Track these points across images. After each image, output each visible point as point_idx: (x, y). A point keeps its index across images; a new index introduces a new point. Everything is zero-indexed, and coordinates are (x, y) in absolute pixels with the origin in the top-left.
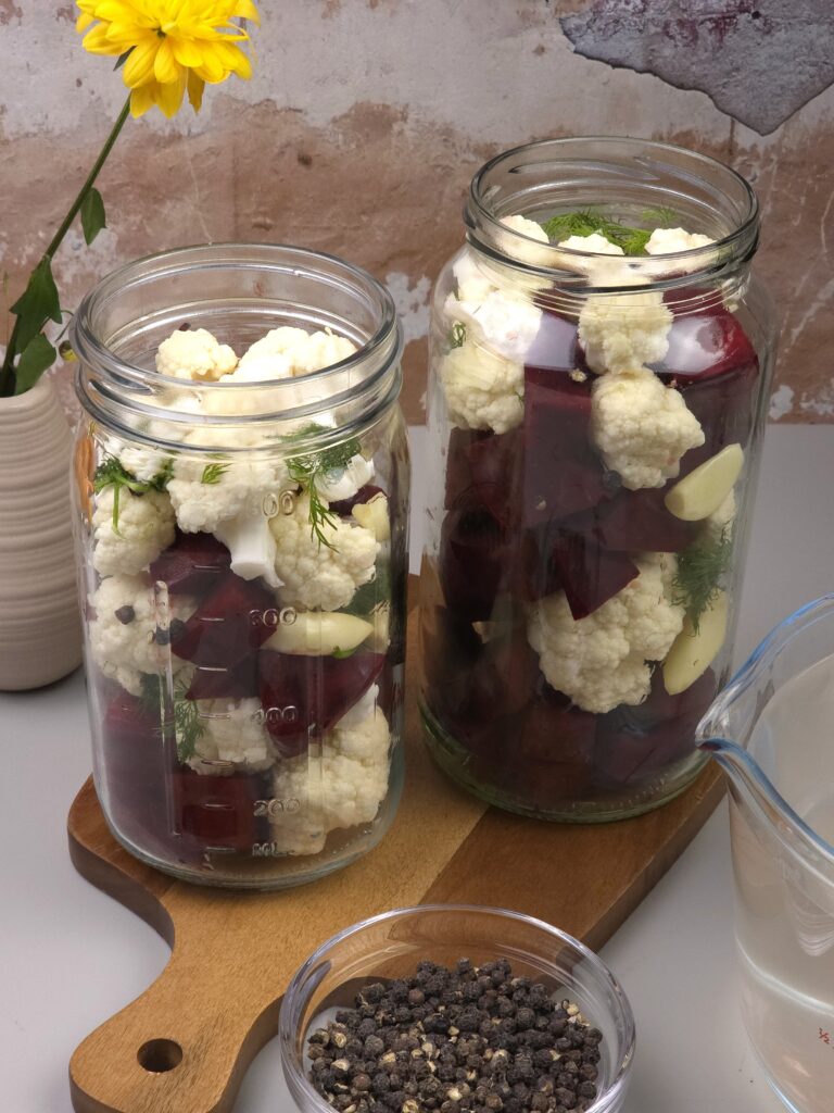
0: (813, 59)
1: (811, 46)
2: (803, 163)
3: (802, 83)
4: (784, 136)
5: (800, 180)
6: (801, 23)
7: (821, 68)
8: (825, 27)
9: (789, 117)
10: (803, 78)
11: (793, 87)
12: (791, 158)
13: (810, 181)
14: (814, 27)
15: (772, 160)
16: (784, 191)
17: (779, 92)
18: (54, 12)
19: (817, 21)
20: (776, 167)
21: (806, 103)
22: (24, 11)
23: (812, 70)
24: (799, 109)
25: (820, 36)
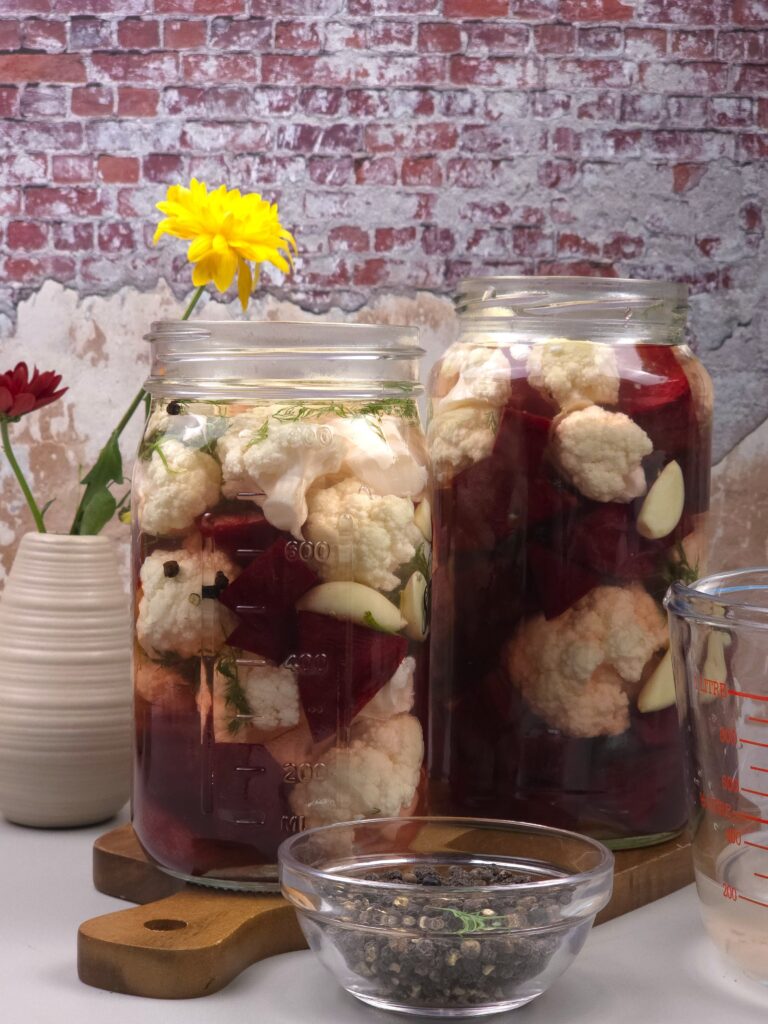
0: (745, 401)
1: (743, 390)
2: (745, 491)
3: (738, 422)
4: (727, 468)
5: (745, 506)
6: (733, 371)
7: (753, 410)
8: (753, 374)
9: (731, 450)
10: (740, 417)
11: (731, 424)
12: (735, 487)
13: (753, 508)
14: (744, 375)
15: (719, 489)
16: (732, 516)
17: (720, 429)
18: (134, 356)
19: (746, 369)
20: (724, 494)
21: (742, 439)
22: (111, 356)
23: (746, 411)
24: (738, 443)
25: (749, 381)
